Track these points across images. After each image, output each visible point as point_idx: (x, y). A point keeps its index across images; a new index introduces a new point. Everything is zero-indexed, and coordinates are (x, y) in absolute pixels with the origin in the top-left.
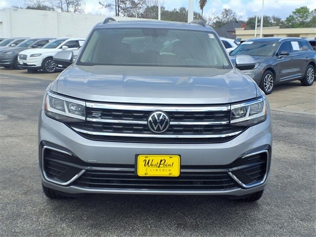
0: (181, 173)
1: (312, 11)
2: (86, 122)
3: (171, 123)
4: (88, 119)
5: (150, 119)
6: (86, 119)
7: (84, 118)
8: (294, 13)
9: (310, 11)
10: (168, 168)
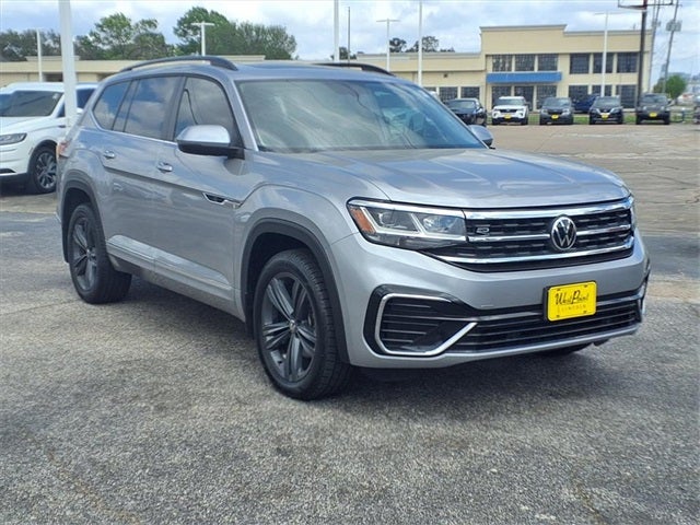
0: (598, 308)
1: (137, 25)
2: (468, 243)
3: (578, 233)
4: (471, 239)
5: (555, 228)
6: (468, 239)
7: (463, 238)
8: (99, 26)
9: (132, 24)
10: (582, 304)
